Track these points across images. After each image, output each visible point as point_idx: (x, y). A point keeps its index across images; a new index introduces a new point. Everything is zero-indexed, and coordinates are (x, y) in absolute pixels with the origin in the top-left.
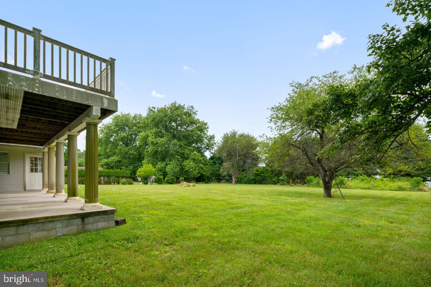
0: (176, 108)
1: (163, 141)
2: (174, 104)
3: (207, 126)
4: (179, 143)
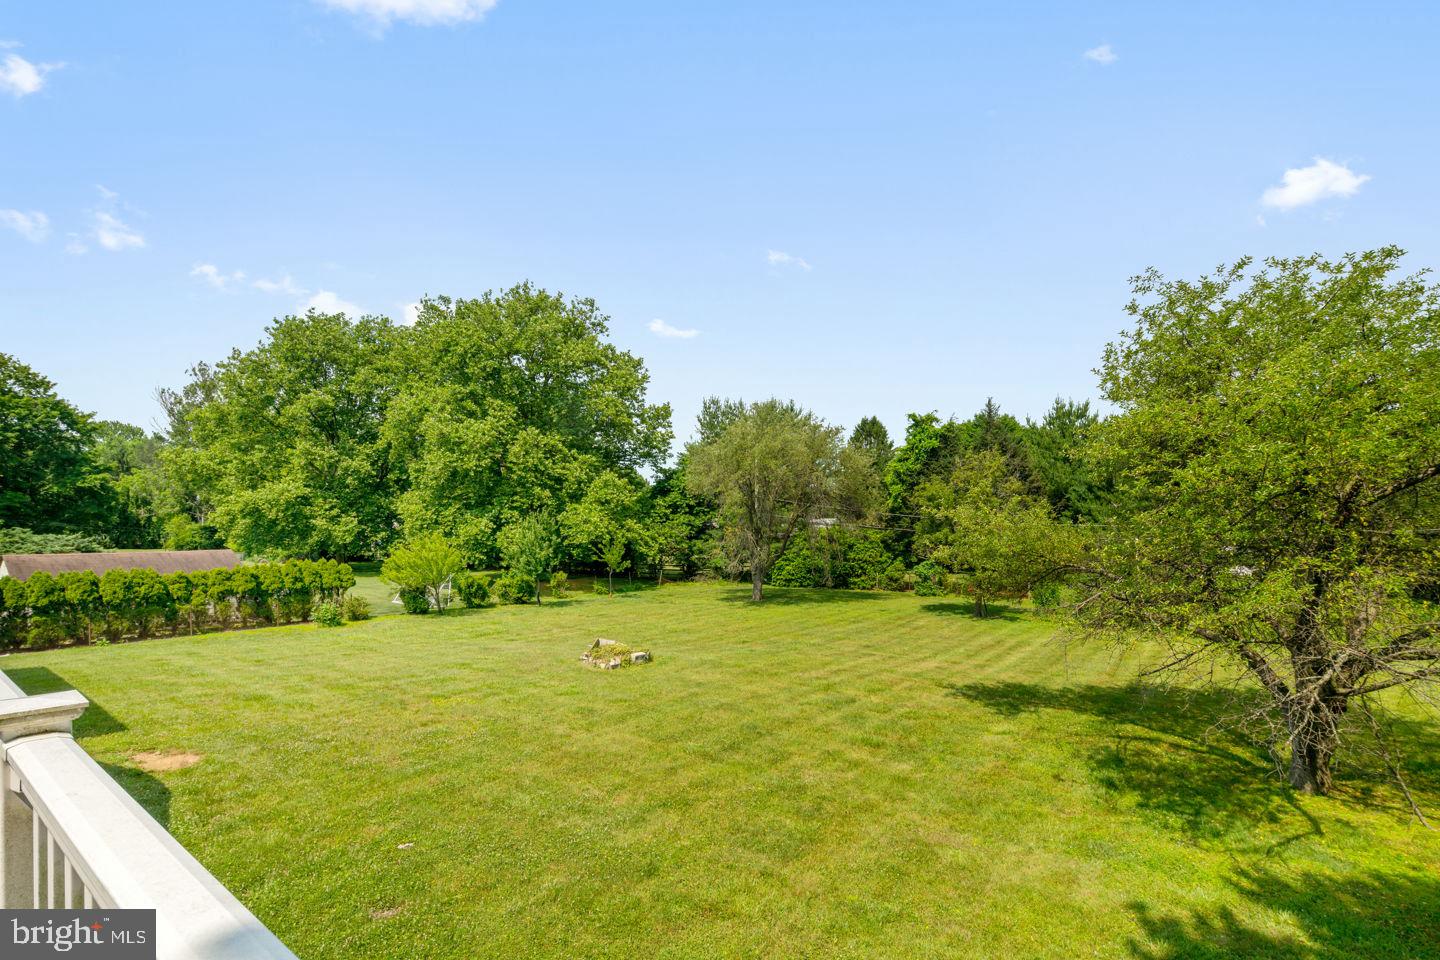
0: (530, 306)
1: (484, 434)
2: (521, 291)
3: (643, 371)
4: (543, 440)
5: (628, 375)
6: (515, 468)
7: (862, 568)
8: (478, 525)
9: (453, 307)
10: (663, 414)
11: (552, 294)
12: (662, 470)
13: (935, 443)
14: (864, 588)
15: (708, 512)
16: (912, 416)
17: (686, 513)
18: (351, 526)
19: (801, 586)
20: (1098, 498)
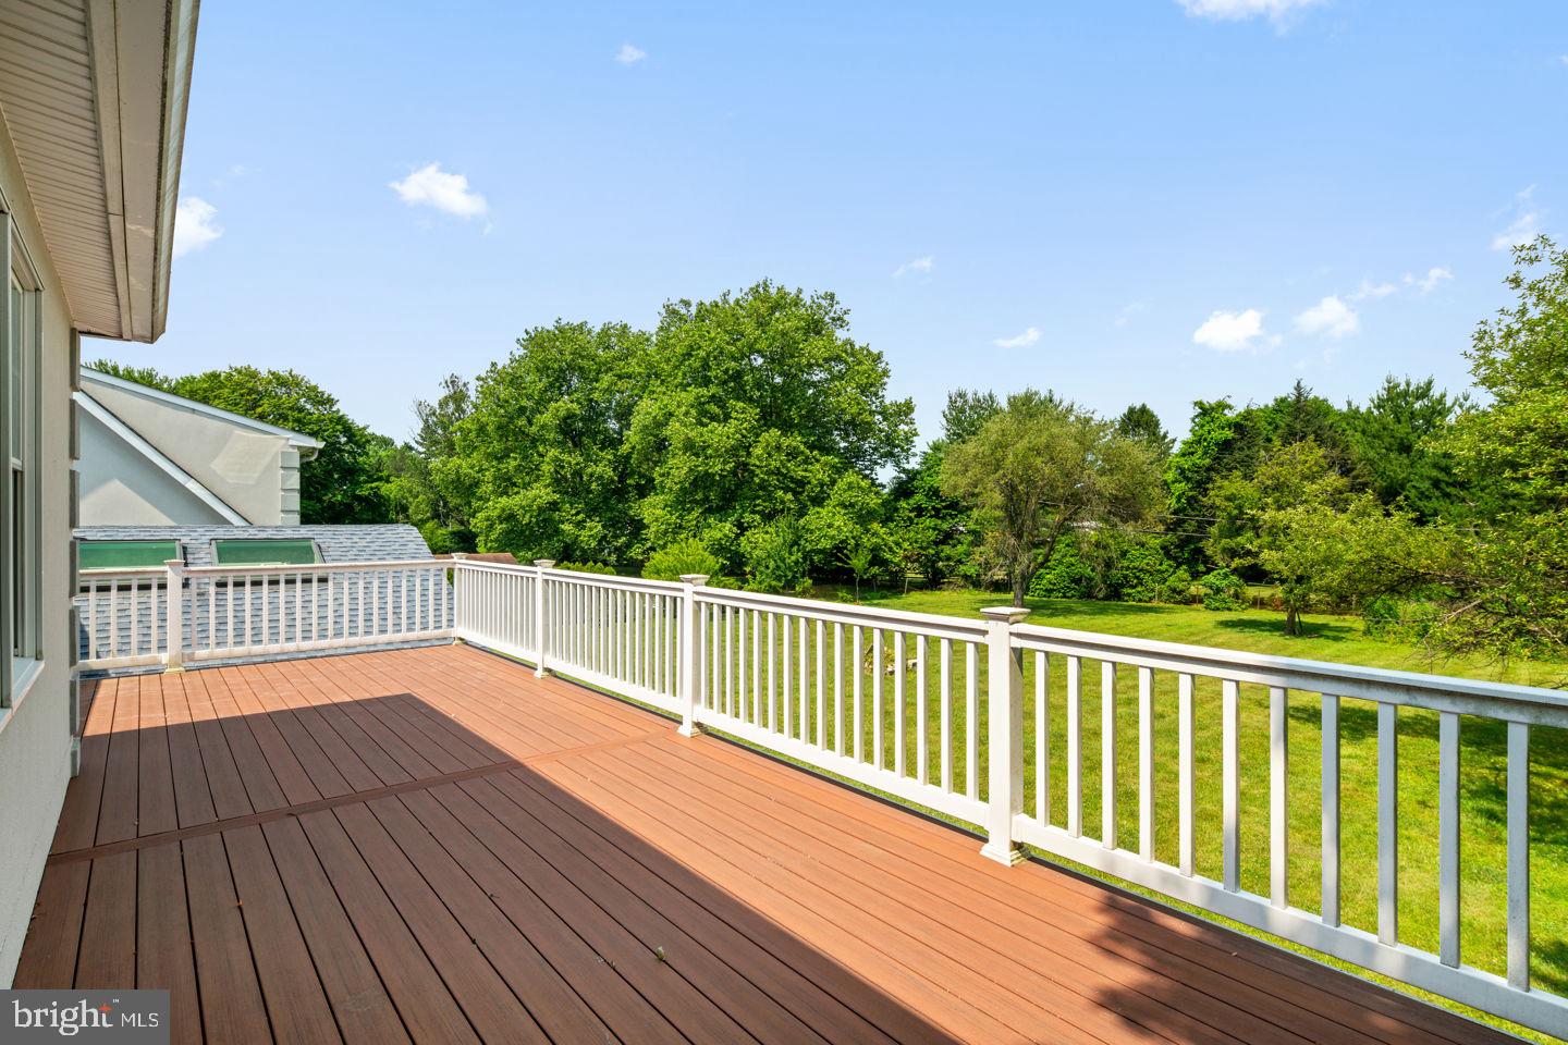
0: (770, 303)
1: (728, 437)
2: (761, 290)
3: (883, 365)
4: (786, 442)
5: (866, 370)
6: (758, 471)
7: (1137, 578)
8: (723, 529)
9: (693, 310)
10: (906, 410)
11: (791, 290)
12: (904, 471)
13: (1229, 434)
14: (1140, 600)
15: (956, 515)
16: (1199, 404)
17: (931, 517)
18: (595, 531)
19: (1064, 597)
20: (1447, 495)
